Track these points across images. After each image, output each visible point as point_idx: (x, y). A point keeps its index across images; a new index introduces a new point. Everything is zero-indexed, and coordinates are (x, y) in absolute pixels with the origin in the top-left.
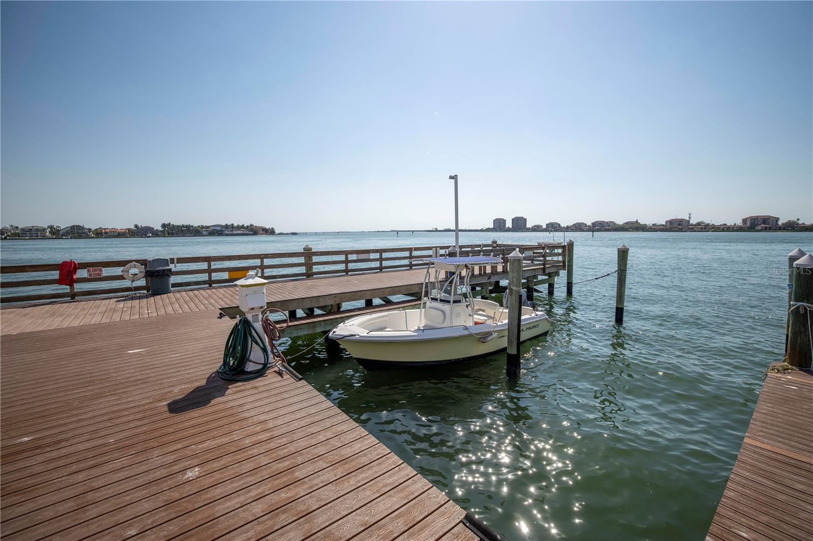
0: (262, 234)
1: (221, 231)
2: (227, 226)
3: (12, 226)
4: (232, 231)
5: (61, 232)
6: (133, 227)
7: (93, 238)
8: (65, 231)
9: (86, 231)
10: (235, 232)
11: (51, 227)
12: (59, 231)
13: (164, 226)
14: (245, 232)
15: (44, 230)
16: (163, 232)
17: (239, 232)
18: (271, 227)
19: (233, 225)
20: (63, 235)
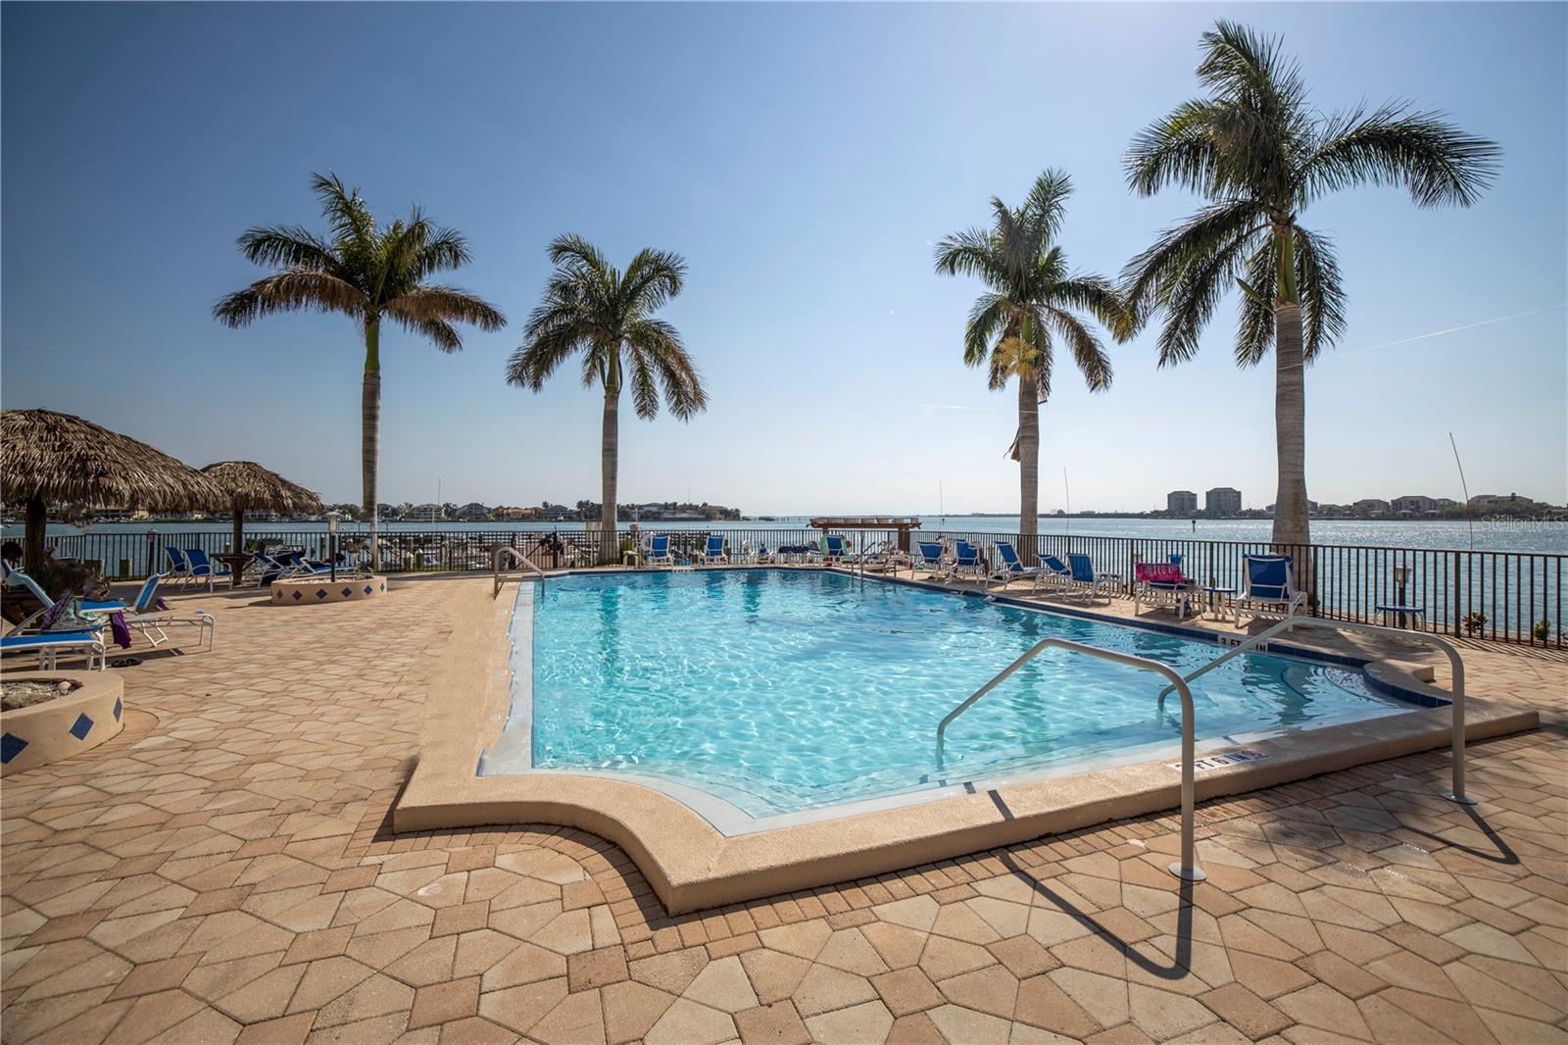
0: (720, 519)
1: (658, 513)
2: (666, 506)
3: (406, 504)
4: (674, 513)
5: (458, 513)
6: (541, 506)
7: (493, 521)
8: (462, 510)
9: (485, 511)
10: (678, 516)
11: (447, 506)
12: (455, 510)
13: (580, 504)
14: (693, 516)
15: (439, 509)
16: (578, 514)
17: (684, 515)
18: (734, 508)
19: (675, 504)
20: (459, 518)
